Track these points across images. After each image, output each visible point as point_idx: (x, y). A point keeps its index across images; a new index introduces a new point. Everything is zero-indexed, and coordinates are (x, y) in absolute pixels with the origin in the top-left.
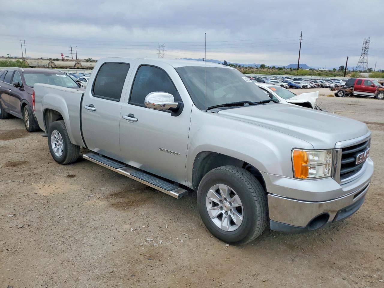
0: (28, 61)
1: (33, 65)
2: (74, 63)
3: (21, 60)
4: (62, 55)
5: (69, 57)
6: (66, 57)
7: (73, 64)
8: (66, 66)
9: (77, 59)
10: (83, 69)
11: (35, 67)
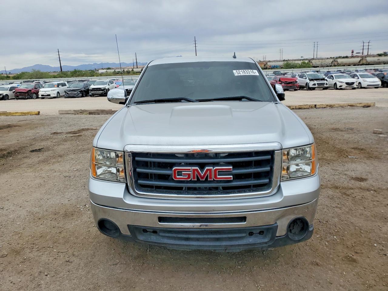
0: (313, 61)
1: (317, 65)
2: (359, 59)
3: (306, 62)
4: (353, 52)
5: (359, 53)
6: (357, 53)
7: (357, 60)
8: (350, 64)
9: (369, 54)
10: (369, 64)
11: (318, 67)
